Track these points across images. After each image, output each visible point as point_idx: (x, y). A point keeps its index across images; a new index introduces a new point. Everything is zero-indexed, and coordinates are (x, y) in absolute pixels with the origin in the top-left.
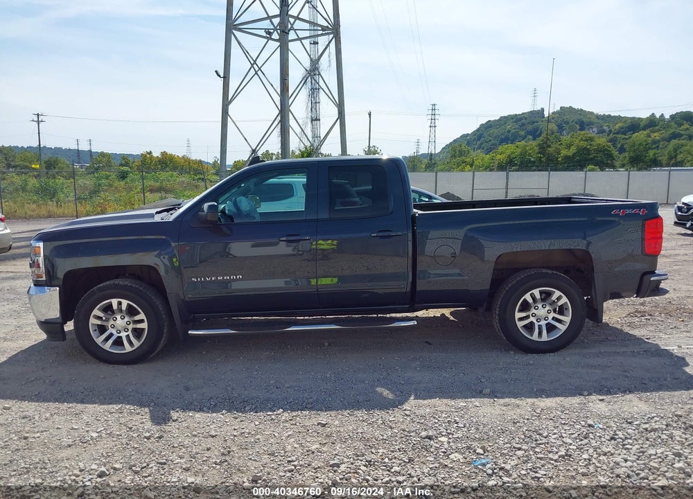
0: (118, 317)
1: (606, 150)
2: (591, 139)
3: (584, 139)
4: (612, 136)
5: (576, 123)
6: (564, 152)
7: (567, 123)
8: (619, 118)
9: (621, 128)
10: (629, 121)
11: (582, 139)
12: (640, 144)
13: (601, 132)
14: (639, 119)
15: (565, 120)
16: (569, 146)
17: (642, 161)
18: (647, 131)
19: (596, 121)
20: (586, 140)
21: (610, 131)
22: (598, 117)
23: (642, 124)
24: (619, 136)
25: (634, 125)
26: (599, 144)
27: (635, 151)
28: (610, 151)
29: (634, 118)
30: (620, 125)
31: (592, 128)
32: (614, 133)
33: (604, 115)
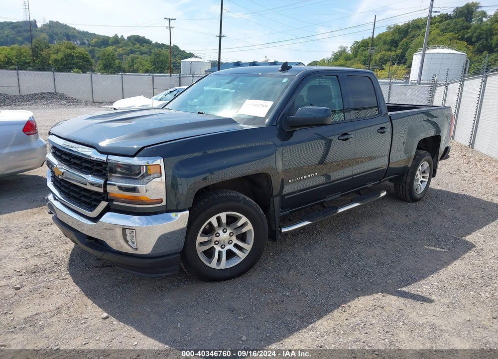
0: (221, 232)
1: (85, 57)
2: (74, 48)
3: (69, 47)
4: (91, 48)
5: (63, 35)
6: (53, 57)
7: (56, 34)
8: (94, 35)
9: (97, 42)
10: (102, 38)
11: (67, 47)
12: (109, 55)
13: (83, 44)
14: (108, 37)
15: (54, 32)
16: (57, 51)
17: (111, 67)
18: (114, 47)
19: (78, 35)
20: (70, 48)
21: (89, 44)
22: (79, 32)
23: (110, 41)
24: (96, 48)
25: (105, 42)
26: (80, 53)
27: (106, 59)
28: (88, 58)
29: (104, 36)
30: (94, 40)
31: (76, 40)
32: (92, 46)
33: (84, 31)
